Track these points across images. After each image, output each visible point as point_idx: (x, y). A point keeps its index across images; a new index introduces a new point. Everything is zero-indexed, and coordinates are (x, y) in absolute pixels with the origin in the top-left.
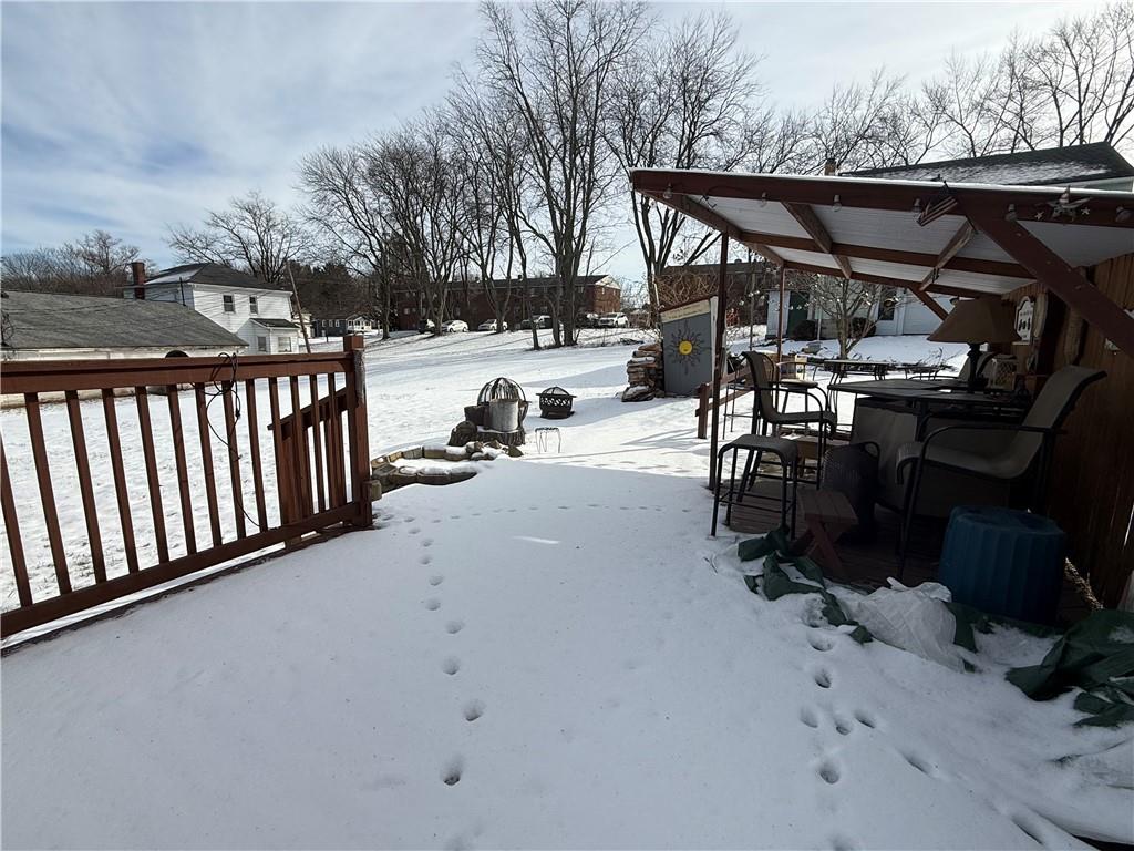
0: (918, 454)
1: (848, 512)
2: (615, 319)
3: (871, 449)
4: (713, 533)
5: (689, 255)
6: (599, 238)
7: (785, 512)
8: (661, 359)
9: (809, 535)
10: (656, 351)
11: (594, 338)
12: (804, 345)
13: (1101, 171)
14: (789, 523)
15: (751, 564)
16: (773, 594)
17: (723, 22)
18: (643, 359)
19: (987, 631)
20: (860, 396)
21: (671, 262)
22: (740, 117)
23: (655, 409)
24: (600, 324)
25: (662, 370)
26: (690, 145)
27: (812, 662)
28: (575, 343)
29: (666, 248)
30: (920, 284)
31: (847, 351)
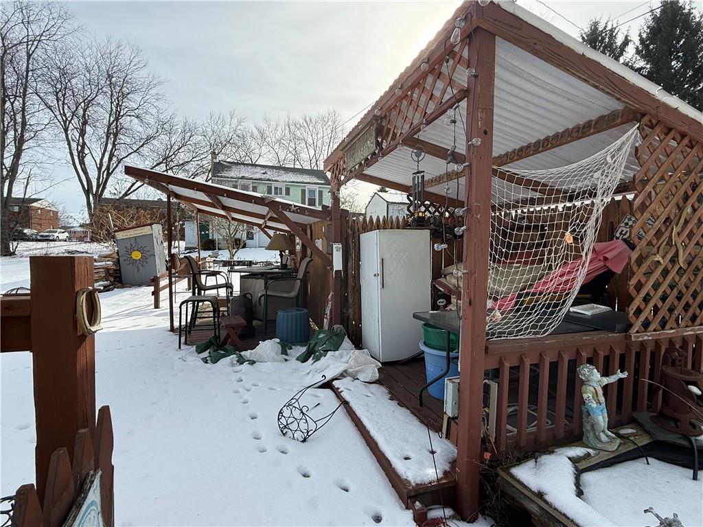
0: (265, 293)
1: (242, 321)
2: (56, 235)
3: (249, 296)
4: (180, 348)
5: (123, 192)
6: (35, 170)
7: (215, 329)
8: (118, 262)
9: (228, 336)
10: (114, 258)
11: (36, 249)
12: (210, 253)
13: (323, 182)
14: (217, 335)
15: (203, 354)
16: (215, 361)
17: (137, 51)
18: (104, 263)
19: (291, 349)
20: (242, 274)
21: (106, 195)
22: (154, 111)
23: (117, 296)
24: (39, 238)
25: (120, 270)
26: (117, 119)
27: (236, 377)
28: (13, 254)
29: (102, 185)
30: (261, 225)
31: (233, 256)
